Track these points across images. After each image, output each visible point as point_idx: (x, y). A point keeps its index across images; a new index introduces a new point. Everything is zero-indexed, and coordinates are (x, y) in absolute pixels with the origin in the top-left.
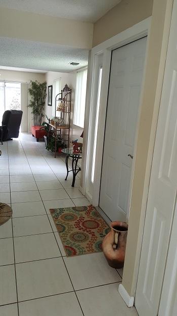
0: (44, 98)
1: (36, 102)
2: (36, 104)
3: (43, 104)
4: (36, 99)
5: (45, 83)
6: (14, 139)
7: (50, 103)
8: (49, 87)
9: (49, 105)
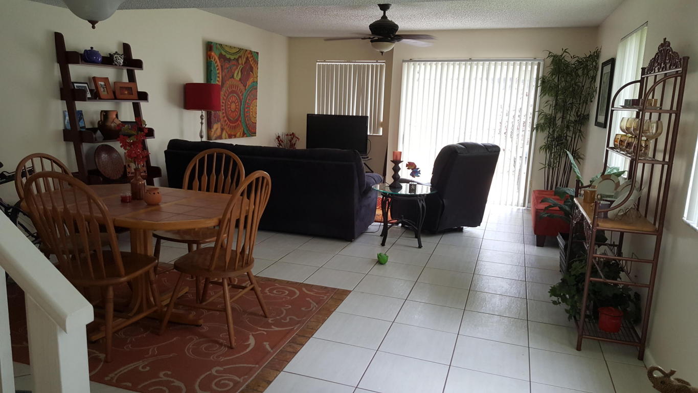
0: (587, 101)
1: (559, 115)
2: (559, 122)
3: (583, 119)
4: (561, 107)
5: (596, 55)
6: (466, 229)
7: (601, 119)
8: (604, 64)
9: (597, 124)
